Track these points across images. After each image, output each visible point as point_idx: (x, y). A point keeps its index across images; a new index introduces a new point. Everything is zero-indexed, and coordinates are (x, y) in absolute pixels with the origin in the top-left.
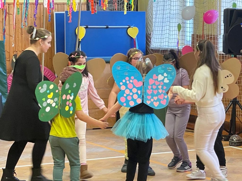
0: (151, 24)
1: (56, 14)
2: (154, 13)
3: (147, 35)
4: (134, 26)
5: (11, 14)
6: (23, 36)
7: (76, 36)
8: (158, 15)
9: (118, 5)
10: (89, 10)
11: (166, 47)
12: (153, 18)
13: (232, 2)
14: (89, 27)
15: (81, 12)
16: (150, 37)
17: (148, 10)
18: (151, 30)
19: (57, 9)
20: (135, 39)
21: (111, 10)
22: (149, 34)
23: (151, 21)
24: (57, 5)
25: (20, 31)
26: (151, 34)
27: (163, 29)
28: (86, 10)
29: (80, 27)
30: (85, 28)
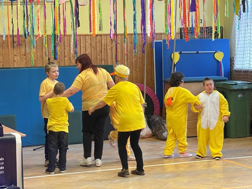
0: (234, 49)
1: (155, 42)
2: (237, 40)
3: (231, 58)
4: (220, 51)
5: (119, 43)
7: (172, 60)
8: (240, 42)
9: (207, 34)
10: (182, 39)
11: (247, 68)
12: (236, 44)
15: (176, 40)
16: (233, 60)
17: (231, 37)
18: (234, 54)
19: (156, 38)
20: (221, 61)
21: (201, 38)
22: (232, 58)
23: (234, 46)
25: (126, 57)
26: (234, 57)
27: (245, 53)
28: (180, 39)
29: (175, 53)
30: (179, 53)
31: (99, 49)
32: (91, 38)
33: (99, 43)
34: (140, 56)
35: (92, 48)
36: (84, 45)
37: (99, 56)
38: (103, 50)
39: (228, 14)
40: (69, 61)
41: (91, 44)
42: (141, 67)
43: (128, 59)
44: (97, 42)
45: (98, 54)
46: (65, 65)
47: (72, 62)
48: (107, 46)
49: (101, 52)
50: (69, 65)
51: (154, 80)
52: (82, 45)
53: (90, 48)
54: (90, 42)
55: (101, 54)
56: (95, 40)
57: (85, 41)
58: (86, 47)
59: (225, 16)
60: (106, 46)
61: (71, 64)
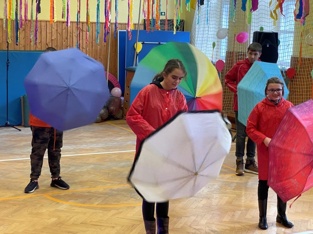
0: (194, 41)
1: (119, 32)
2: (197, 33)
5: (84, 31)
6: (93, 48)
7: (135, 49)
8: (199, 35)
9: (169, 26)
10: (146, 29)
12: (195, 37)
13: (260, 26)
14: (145, 42)
15: (140, 30)
17: (192, 31)
19: (120, 27)
23: (194, 39)
24: (120, 25)
25: (91, 44)
27: (203, 46)
28: (143, 30)
29: (138, 43)
30: (142, 43)
31: (64, 35)
32: (57, 25)
33: (65, 30)
34: (105, 44)
35: (58, 34)
36: (51, 32)
37: (64, 43)
38: (69, 37)
39: (189, 8)
40: (35, 46)
41: (57, 30)
42: (105, 55)
43: (93, 46)
44: (63, 29)
45: (63, 41)
46: (31, 50)
47: (37, 47)
48: (73, 33)
49: (67, 39)
50: (35, 50)
51: (117, 68)
52: (48, 31)
53: (56, 34)
54: (56, 29)
55: (66, 40)
56: (61, 27)
57: (51, 27)
58: (52, 33)
59: (187, 9)
60: (71, 33)
61: (37, 49)
